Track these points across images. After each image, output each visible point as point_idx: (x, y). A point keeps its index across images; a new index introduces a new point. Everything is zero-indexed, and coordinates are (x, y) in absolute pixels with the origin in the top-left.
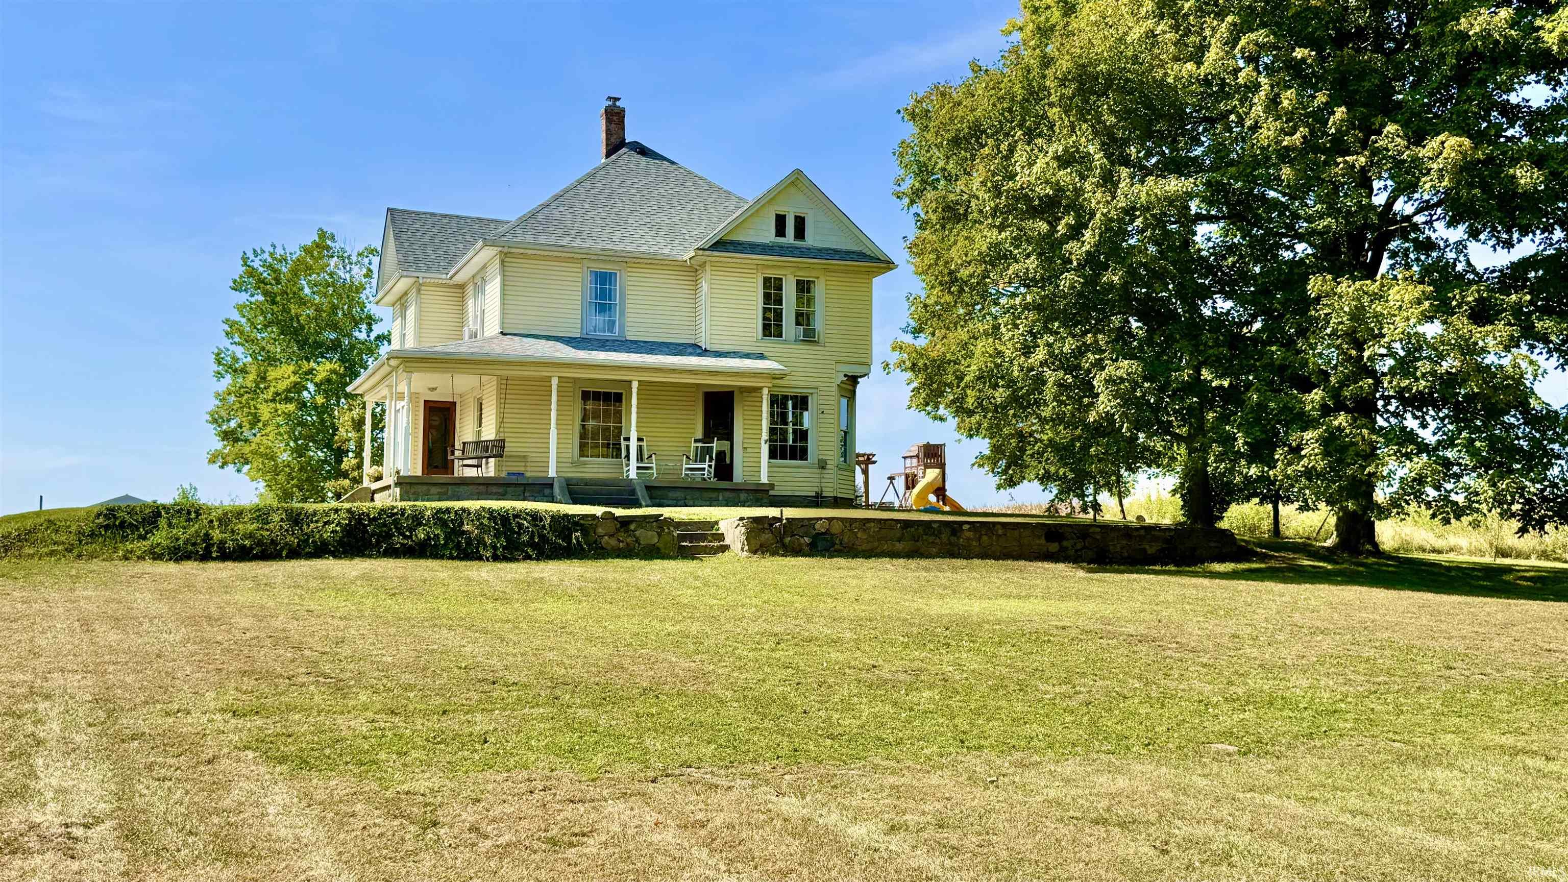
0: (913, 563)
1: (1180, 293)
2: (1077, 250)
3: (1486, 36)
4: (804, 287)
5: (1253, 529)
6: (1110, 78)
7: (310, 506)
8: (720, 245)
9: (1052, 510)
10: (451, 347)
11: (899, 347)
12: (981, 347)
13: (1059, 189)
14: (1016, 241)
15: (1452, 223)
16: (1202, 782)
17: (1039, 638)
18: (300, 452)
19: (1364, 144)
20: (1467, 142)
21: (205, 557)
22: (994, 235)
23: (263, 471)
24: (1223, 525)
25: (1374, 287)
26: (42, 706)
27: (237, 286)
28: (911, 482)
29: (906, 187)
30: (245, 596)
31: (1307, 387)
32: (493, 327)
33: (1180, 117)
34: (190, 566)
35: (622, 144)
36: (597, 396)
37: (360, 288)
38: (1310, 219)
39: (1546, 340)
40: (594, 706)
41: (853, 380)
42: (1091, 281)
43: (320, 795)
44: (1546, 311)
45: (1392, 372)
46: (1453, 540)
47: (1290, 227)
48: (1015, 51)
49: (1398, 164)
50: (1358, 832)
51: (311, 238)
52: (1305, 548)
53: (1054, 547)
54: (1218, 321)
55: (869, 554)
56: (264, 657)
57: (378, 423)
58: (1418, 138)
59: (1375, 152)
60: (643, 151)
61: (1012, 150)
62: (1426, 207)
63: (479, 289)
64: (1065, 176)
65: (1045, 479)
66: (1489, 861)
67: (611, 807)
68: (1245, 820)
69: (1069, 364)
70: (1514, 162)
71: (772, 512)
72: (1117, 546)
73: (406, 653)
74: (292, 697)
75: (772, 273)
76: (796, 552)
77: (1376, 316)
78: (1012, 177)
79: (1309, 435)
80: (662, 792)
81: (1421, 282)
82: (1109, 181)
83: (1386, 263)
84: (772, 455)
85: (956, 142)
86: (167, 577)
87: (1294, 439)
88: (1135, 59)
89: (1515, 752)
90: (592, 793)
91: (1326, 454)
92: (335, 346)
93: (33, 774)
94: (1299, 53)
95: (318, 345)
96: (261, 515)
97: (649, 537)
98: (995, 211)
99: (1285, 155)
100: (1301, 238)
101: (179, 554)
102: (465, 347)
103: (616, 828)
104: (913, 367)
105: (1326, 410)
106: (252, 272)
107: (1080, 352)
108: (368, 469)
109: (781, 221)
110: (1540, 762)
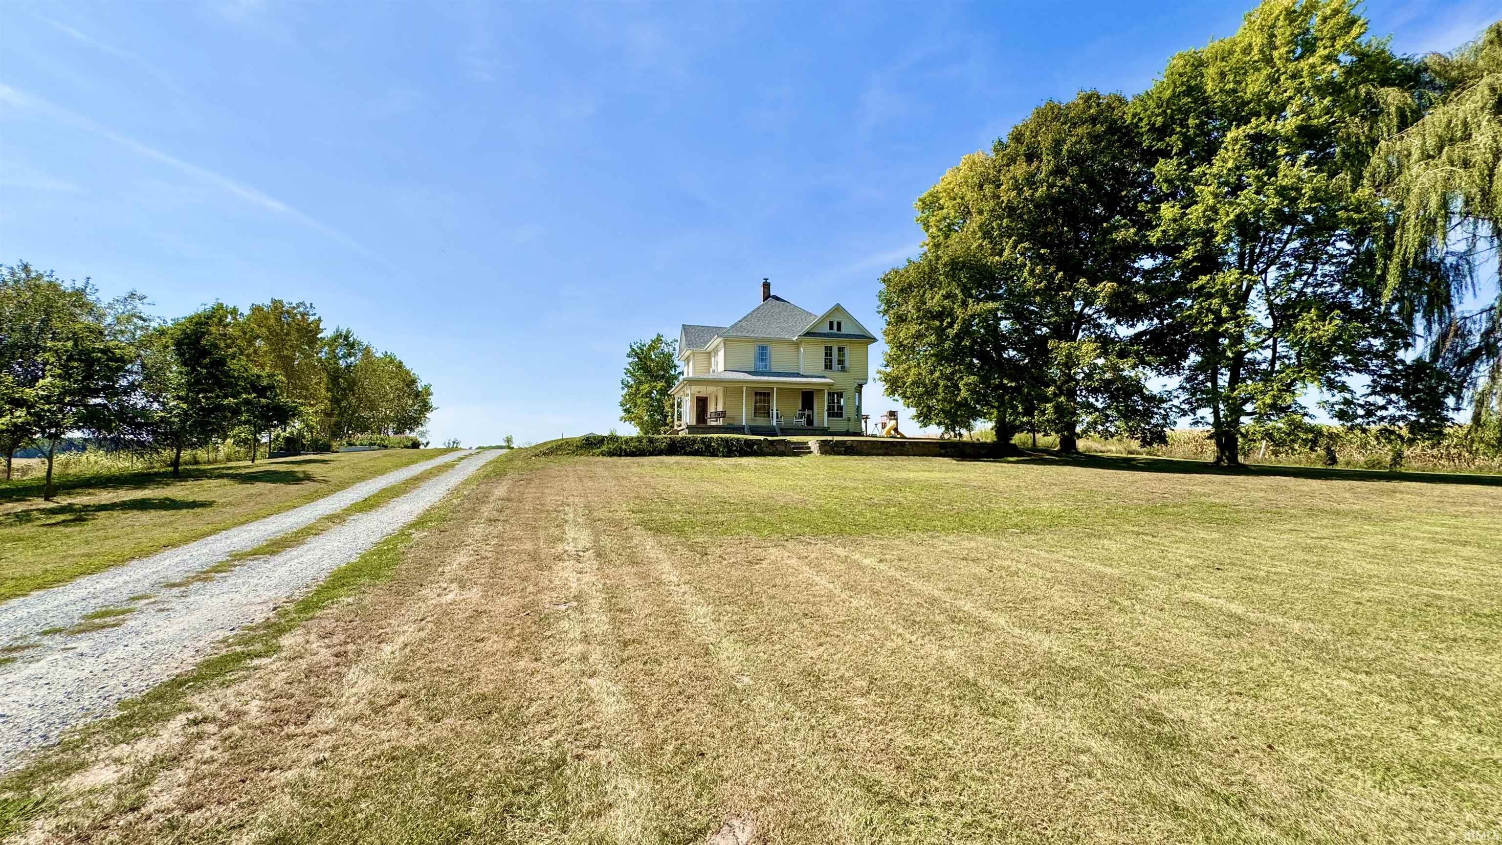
0: (885, 458)
1: (994, 349)
2: (952, 332)
3: (1124, 240)
4: (841, 350)
5: (1024, 443)
6: (964, 263)
7: (656, 436)
8: (808, 334)
9: (942, 438)
10: (705, 376)
11: (879, 372)
12: (913, 371)
13: (944, 308)
14: (927, 329)
15: (1109, 318)
16: (1005, 544)
17: (938, 487)
18: (651, 416)
19: (1070, 287)
20: (1115, 284)
21: (620, 455)
22: (917, 327)
23: (638, 424)
24: (1013, 442)
25: (1076, 345)
26: (567, 508)
27: (629, 356)
28: (884, 426)
29: (881, 309)
30: (635, 469)
31: (1048, 386)
32: (721, 368)
33: (994, 278)
34: (615, 458)
35: (769, 296)
36: (760, 394)
37: (671, 355)
38: (1048, 318)
39: (1150, 365)
40: (762, 512)
41: (861, 386)
42: (957, 345)
43: (664, 543)
44: (1150, 353)
45: (1083, 378)
46: (1109, 447)
47: (1040, 321)
48: (925, 254)
49: (1085, 294)
50: (1072, 564)
51: (654, 337)
52: (1047, 451)
53: (943, 451)
54: (1010, 359)
55: (868, 454)
56: (643, 492)
57: (679, 405)
58: (1093, 284)
59: (1076, 289)
60: (777, 299)
61: (924, 293)
62: (1098, 311)
63: (716, 354)
64: (946, 302)
65: (939, 424)
66: (1128, 578)
67: (771, 550)
68: (1024, 559)
69: (949, 378)
70: (1136, 292)
71: (829, 438)
72: (968, 450)
73: (692, 491)
74: (653, 506)
75: (828, 345)
76: (839, 454)
77: (1077, 356)
78: (925, 303)
79: (1048, 405)
80: (790, 545)
81: (1095, 341)
82: (964, 304)
83: (1081, 334)
84: (829, 416)
85: (902, 291)
86: (608, 462)
87: (1042, 407)
88: (974, 256)
89: (1138, 534)
90: (764, 544)
91: (1055, 413)
92: (663, 376)
93: (564, 533)
94: (1042, 251)
95: (657, 376)
96: (639, 440)
97: (781, 448)
98: (918, 317)
99: (1037, 292)
100: (1045, 325)
101: (611, 454)
102: (711, 376)
103: (773, 558)
104: (885, 380)
105: (1055, 395)
106: (633, 350)
107: (953, 374)
108: (676, 423)
109: (831, 324)
110: (1150, 538)
